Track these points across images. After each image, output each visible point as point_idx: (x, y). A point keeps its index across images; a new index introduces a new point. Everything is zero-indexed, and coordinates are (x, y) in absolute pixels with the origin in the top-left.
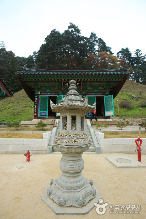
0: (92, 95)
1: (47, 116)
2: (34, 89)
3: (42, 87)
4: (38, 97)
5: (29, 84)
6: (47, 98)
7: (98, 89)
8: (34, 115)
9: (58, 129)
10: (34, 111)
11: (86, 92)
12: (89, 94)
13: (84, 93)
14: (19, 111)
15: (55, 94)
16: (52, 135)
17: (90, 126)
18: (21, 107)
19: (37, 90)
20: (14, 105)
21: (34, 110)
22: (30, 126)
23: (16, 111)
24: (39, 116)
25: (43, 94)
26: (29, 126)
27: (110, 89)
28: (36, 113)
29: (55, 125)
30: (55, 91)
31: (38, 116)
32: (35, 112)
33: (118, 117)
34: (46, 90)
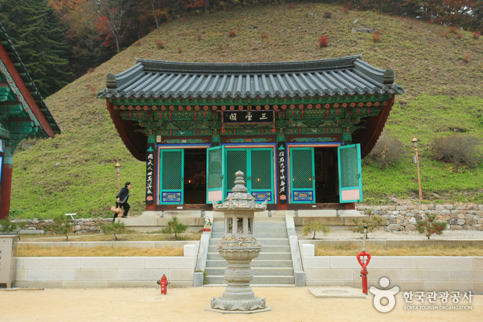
0: (304, 142)
1: (182, 203)
2: (144, 128)
3: (165, 123)
4: (157, 151)
5: (130, 115)
6: (181, 152)
7: (321, 125)
8: (147, 202)
9: (212, 236)
10: (147, 190)
11: (286, 135)
12: (295, 142)
13: (281, 138)
14: (63, 177)
15: (201, 141)
16: (201, 251)
17: (290, 229)
18: (70, 161)
19: (153, 131)
20: (40, 153)
21: (147, 186)
22: (140, 230)
23: (52, 177)
24: (159, 202)
25: (168, 141)
26: (136, 229)
27: (355, 125)
28: (150, 195)
29: (205, 227)
30: (202, 133)
31: (156, 202)
32: (149, 192)
33: (418, 198)
34: (176, 130)
